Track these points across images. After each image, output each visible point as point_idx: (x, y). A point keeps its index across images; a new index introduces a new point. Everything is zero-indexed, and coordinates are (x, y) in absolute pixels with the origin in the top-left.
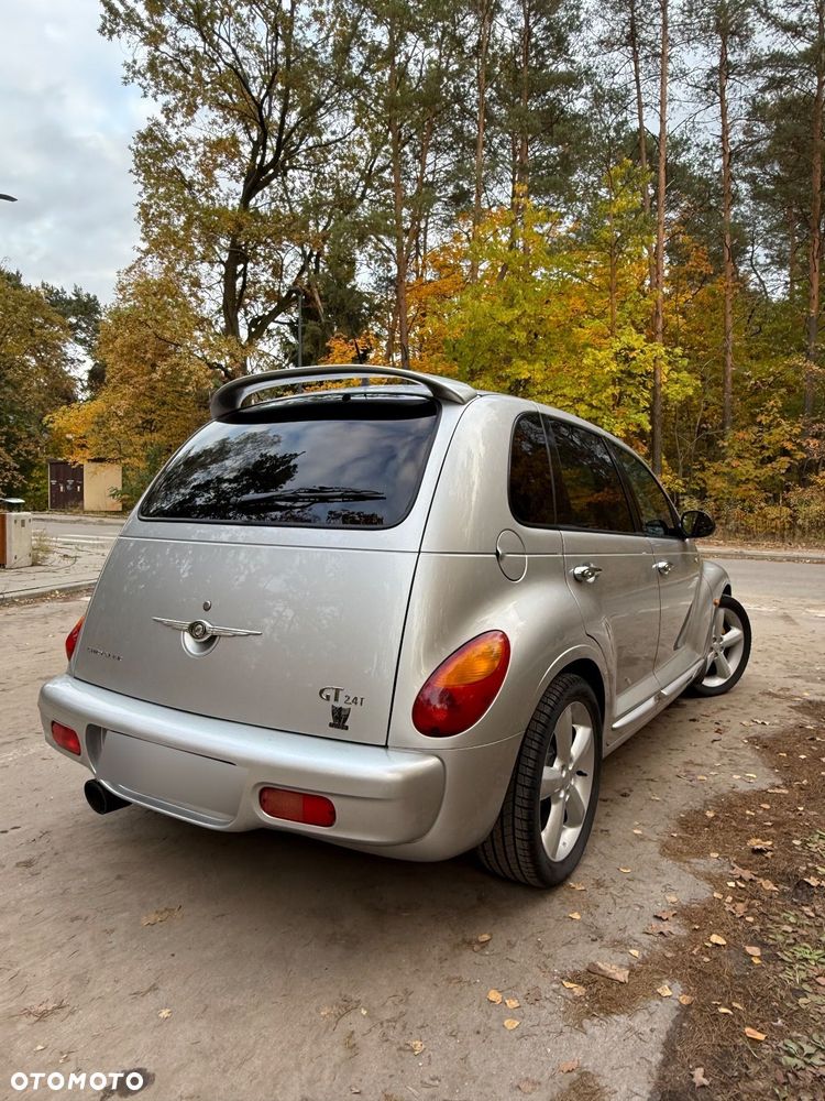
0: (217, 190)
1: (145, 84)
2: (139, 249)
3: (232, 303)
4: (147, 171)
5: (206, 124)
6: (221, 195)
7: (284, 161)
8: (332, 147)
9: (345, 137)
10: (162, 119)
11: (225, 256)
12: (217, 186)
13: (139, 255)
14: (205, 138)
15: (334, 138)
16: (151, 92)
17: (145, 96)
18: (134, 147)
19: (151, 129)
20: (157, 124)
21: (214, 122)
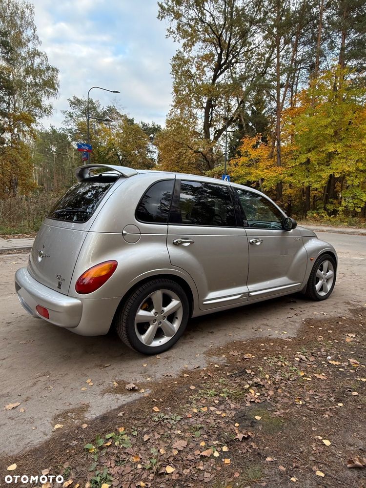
0: (205, 77)
1: (175, 36)
2: (172, 106)
3: (207, 125)
4: (177, 73)
5: (198, 49)
6: (207, 79)
7: (231, 60)
8: (253, 50)
9: (259, 45)
10: (182, 50)
11: (205, 105)
12: (205, 75)
13: (172, 108)
14: (198, 56)
15: (255, 46)
16: (177, 39)
17: (175, 41)
18: (172, 63)
19: (177, 55)
20: (180, 52)
21: (202, 48)
